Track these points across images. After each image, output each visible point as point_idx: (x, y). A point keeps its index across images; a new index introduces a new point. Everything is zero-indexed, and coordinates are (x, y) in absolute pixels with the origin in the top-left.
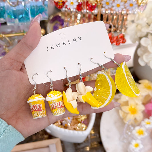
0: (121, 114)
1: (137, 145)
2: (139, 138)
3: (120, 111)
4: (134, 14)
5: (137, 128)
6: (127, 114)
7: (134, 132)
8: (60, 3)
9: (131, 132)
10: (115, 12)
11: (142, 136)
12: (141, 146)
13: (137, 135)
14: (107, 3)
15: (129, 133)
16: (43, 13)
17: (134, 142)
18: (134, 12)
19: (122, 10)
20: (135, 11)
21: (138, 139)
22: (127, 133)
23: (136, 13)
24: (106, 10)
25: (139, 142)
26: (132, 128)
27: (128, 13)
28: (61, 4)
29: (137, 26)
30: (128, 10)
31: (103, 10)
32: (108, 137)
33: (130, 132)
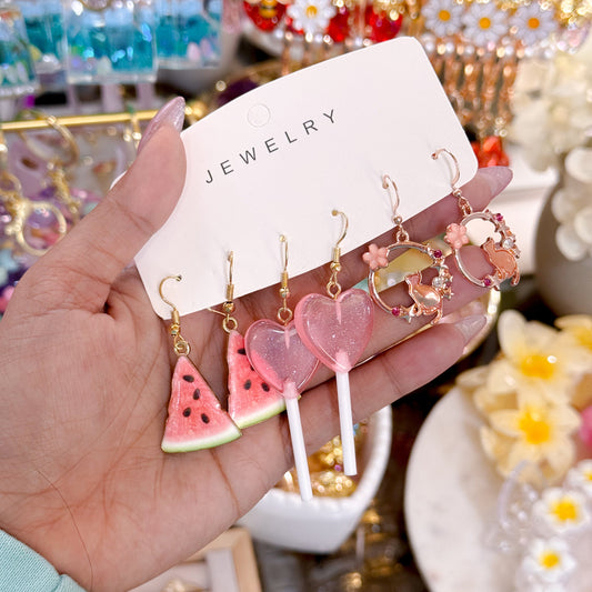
0: (489, 442)
1: (552, 561)
2: (561, 530)
3: (484, 432)
4: (541, 58)
5: (553, 496)
6: (514, 440)
7: (540, 509)
8: (265, 8)
9: (528, 511)
10: (470, 51)
11: (570, 526)
12: (569, 564)
13: (551, 519)
14: (444, 16)
15: (522, 515)
16: (205, 43)
17: (539, 549)
18: (542, 51)
19: (499, 43)
20: (548, 48)
21: (555, 535)
22: (512, 516)
23: (548, 54)
24: (439, 41)
25: (559, 546)
26: (532, 496)
27: (520, 54)
28: (269, 13)
29: (551, 110)
30: (518, 46)
31: (427, 42)
32: (436, 531)
33: (523, 509)
